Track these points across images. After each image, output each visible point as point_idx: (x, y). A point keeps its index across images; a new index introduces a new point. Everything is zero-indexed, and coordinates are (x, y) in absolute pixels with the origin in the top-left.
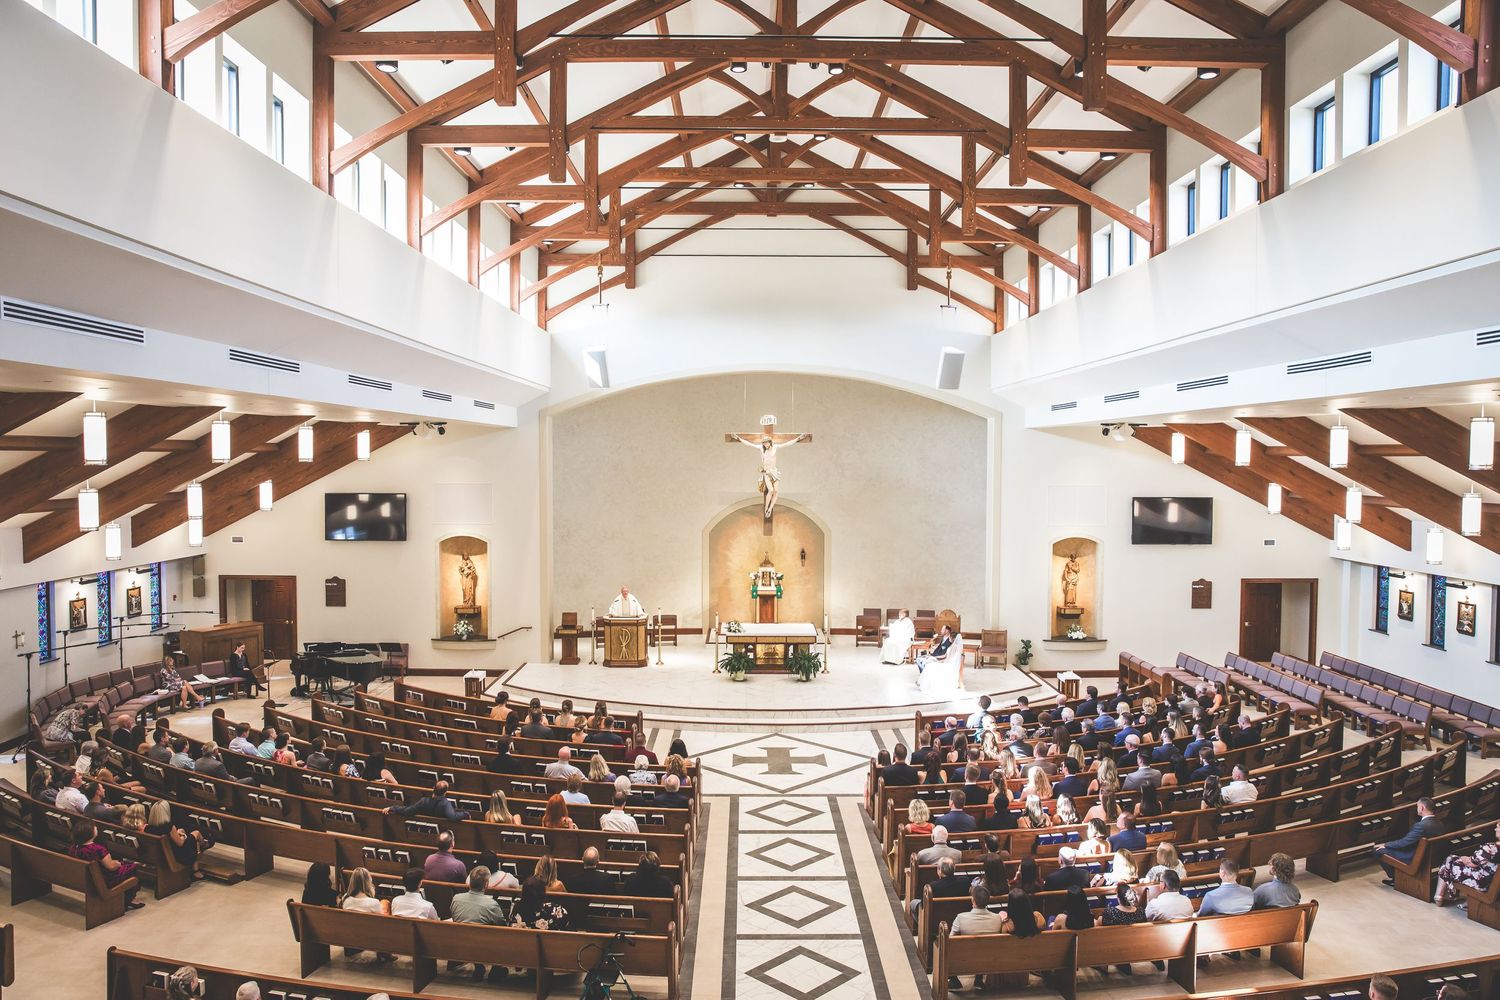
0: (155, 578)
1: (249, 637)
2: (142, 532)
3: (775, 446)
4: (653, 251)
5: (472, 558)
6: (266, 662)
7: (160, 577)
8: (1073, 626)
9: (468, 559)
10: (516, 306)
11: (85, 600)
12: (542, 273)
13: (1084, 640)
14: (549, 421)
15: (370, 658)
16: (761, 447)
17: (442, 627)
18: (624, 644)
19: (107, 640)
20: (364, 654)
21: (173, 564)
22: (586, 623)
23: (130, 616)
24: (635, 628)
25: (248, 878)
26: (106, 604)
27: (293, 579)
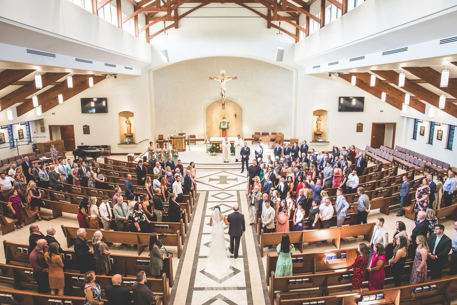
0: (28, 126)
1: (59, 144)
2: (20, 111)
3: (225, 81)
4: (184, 16)
5: (129, 118)
6: (65, 152)
7: (29, 126)
8: (319, 137)
9: (128, 118)
10: (137, 35)
11: (3, 134)
12: (147, 23)
13: (322, 142)
14: (152, 73)
15: (98, 150)
16: (220, 81)
17: (121, 140)
18: (178, 144)
19: (13, 146)
20: (95, 149)
21: (33, 122)
22: (166, 138)
23: (20, 139)
24: (181, 139)
25: (54, 218)
26: (11, 135)
27: (73, 126)
